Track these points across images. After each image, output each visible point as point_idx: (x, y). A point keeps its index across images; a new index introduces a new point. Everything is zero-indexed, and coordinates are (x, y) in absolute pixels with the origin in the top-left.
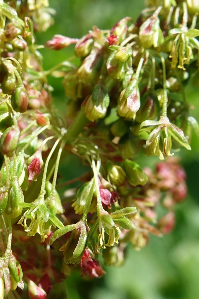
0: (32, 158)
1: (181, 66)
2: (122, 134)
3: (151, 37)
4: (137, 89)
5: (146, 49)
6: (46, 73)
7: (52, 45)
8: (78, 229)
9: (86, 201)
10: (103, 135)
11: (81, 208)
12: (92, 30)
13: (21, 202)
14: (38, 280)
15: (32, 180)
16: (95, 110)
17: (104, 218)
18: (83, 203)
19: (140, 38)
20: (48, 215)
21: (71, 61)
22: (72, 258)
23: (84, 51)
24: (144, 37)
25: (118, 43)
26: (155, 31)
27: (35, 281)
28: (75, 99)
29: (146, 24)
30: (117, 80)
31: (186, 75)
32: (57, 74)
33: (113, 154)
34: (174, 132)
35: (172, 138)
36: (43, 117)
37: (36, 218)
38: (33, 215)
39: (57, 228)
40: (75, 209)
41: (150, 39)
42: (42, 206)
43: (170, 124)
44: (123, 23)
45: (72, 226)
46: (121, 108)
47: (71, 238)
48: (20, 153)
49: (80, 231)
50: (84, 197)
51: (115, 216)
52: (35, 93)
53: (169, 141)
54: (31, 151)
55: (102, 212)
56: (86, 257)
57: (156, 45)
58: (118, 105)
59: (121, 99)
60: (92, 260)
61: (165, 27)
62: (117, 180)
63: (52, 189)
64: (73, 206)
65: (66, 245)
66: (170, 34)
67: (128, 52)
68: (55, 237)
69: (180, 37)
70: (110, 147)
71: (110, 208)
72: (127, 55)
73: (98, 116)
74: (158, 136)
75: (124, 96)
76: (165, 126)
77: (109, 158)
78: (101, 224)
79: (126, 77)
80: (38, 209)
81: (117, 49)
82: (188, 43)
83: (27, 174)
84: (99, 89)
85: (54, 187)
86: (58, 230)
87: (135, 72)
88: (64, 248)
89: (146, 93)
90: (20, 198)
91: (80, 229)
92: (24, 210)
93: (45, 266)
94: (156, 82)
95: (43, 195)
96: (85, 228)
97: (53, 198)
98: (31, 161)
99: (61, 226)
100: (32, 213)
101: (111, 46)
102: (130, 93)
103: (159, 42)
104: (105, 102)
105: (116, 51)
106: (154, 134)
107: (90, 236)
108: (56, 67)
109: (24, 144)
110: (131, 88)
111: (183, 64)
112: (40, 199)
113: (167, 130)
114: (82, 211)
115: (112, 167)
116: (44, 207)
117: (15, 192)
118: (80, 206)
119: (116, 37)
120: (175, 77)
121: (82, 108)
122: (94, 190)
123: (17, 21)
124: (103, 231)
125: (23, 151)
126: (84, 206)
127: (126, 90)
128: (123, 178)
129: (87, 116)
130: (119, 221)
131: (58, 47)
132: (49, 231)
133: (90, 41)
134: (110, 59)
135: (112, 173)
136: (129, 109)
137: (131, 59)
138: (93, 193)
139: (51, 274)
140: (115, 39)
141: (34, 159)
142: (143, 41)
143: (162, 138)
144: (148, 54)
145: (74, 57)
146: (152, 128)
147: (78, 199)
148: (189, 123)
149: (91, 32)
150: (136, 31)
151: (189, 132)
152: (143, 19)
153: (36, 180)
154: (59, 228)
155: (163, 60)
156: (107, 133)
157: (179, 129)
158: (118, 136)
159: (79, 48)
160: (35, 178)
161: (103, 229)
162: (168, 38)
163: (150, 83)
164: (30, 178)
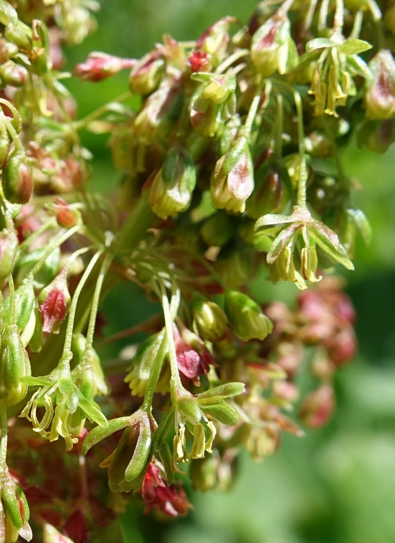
0: (48, 290)
1: (331, 110)
2: (222, 241)
3: (273, 55)
4: (246, 155)
5: (264, 77)
6: (76, 125)
7: (85, 72)
8: (134, 426)
9: (151, 372)
10: (187, 243)
11: (141, 384)
12: (162, 42)
13: (24, 375)
14: (63, 522)
15: (50, 332)
16: (168, 197)
17: (182, 404)
18: (145, 375)
19: (253, 57)
20: (75, 401)
21: (123, 102)
22: (123, 481)
23: (146, 83)
24: (260, 54)
25: (210, 68)
26: (281, 43)
27: (55, 524)
28: (132, 174)
29: (264, 29)
30: (209, 138)
31: (344, 127)
32: (98, 127)
33: (203, 280)
34: (320, 237)
35: (318, 247)
36: (68, 210)
37: (55, 406)
38: (48, 400)
39: (95, 425)
40: (131, 386)
41: (271, 59)
42: (65, 383)
43: (313, 220)
44: (220, 29)
45: (124, 419)
46: (217, 192)
47: (121, 443)
48: (25, 281)
49: (138, 429)
50: (147, 365)
51: (205, 400)
52: (53, 164)
53: (312, 255)
54: (47, 276)
55: (181, 392)
56: (152, 479)
57: (283, 70)
58: (212, 187)
59: (216, 175)
60: (162, 484)
61: (302, 35)
62: (212, 330)
63: (87, 348)
64: (126, 380)
65: (112, 457)
66: (309, 49)
67: (227, 85)
68: (90, 441)
69: (329, 54)
70: (199, 267)
71: (198, 384)
72: (226, 90)
73: (174, 209)
74: (290, 244)
75: (222, 169)
76: (302, 226)
77: (198, 288)
78: (178, 415)
79: (227, 132)
80: (58, 388)
81: (208, 79)
82: (344, 65)
83: (40, 321)
84: (175, 156)
85: (90, 345)
86: (96, 428)
87: (243, 122)
88: (109, 462)
89: (266, 163)
90: (23, 368)
91: (138, 425)
92: (31, 391)
93: (77, 494)
94: (284, 140)
95: (68, 361)
96: (148, 424)
97: (89, 366)
98: (47, 295)
99: (101, 420)
100: (46, 397)
101: (195, 73)
102: (233, 164)
103: (289, 64)
104: (188, 181)
105: (206, 84)
106: (281, 241)
107: (158, 439)
108: (96, 113)
109: (33, 264)
110: (234, 154)
111: (334, 107)
112: (61, 368)
113: (307, 233)
114: (144, 390)
115: (201, 306)
116: (69, 385)
117: (12, 355)
118: (139, 380)
119: (205, 56)
120: (321, 131)
121: (144, 194)
122: (166, 351)
123: (18, 27)
124: (183, 429)
125: (31, 276)
126: (147, 381)
127: (227, 157)
128: (222, 327)
129: (155, 209)
130: (213, 409)
131: (98, 76)
132: (82, 430)
133: (159, 63)
134: (195, 98)
135: (202, 316)
136: (232, 194)
137: (234, 99)
138: (164, 355)
139: (86, 510)
140: (203, 60)
141: (53, 292)
142: (259, 62)
143: (299, 248)
144: (269, 87)
145: (127, 94)
146: (277, 228)
147: (136, 367)
148: (349, 219)
149: (159, 46)
150: (246, 44)
151: (350, 235)
152: (260, 20)
153: (58, 332)
154: (98, 425)
155: (298, 99)
156: (194, 239)
157: (330, 231)
158: (215, 245)
159: (137, 76)
160: (55, 327)
161: (182, 425)
162: (305, 57)
163: (272, 143)
164: (46, 328)
